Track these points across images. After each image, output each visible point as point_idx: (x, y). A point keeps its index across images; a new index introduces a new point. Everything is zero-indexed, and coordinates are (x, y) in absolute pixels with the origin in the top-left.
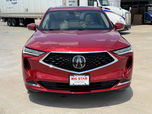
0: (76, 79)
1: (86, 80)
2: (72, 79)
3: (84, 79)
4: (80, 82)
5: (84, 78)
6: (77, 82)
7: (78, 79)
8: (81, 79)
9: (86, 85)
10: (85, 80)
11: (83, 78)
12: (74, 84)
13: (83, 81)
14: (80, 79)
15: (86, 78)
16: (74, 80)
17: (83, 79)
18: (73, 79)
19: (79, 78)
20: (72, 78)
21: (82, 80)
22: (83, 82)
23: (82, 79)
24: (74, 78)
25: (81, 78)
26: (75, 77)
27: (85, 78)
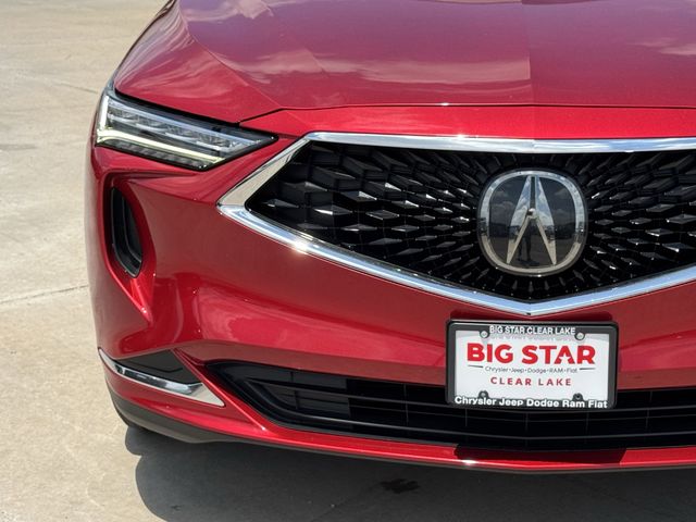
0: (503, 354)
1: (585, 362)
2: (471, 358)
3: (571, 361)
4: (534, 377)
5: (565, 350)
6: (509, 381)
7: (519, 356)
8: (548, 361)
9: (581, 404)
10: (576, 366)
11: (561, 354)
12: (484, 395)
13: (564, 376)
14: (535, 359)
15: (587, 355)
16: (484, 362)
17: (558, 361)
18: (480, 352)
19: (526, 350)
20: (471, 346)
21: (552, 365)
22: (559, 382)
23: (554, 354)
24: (490, 347)
25: (548, 349)
26: (497, 337)
27: (581, 349)
